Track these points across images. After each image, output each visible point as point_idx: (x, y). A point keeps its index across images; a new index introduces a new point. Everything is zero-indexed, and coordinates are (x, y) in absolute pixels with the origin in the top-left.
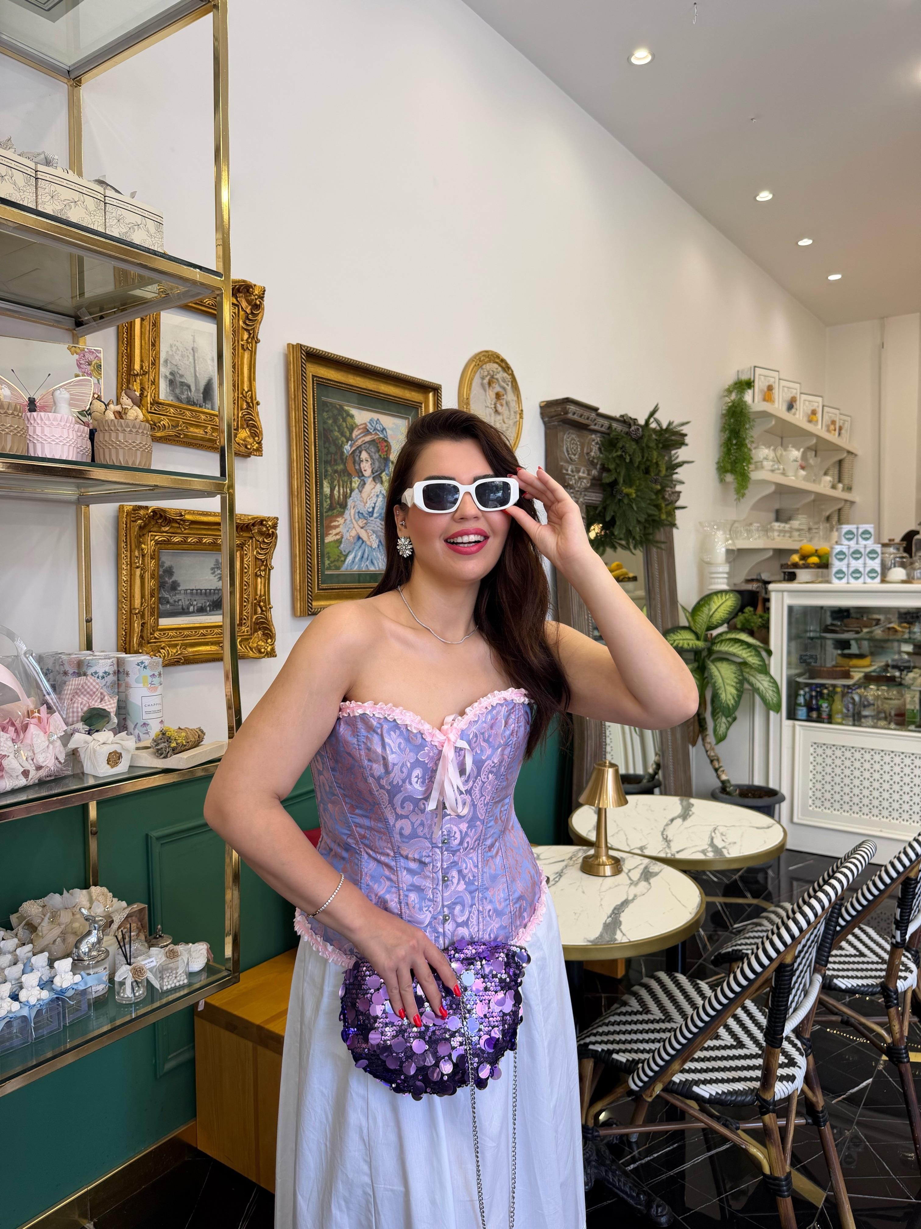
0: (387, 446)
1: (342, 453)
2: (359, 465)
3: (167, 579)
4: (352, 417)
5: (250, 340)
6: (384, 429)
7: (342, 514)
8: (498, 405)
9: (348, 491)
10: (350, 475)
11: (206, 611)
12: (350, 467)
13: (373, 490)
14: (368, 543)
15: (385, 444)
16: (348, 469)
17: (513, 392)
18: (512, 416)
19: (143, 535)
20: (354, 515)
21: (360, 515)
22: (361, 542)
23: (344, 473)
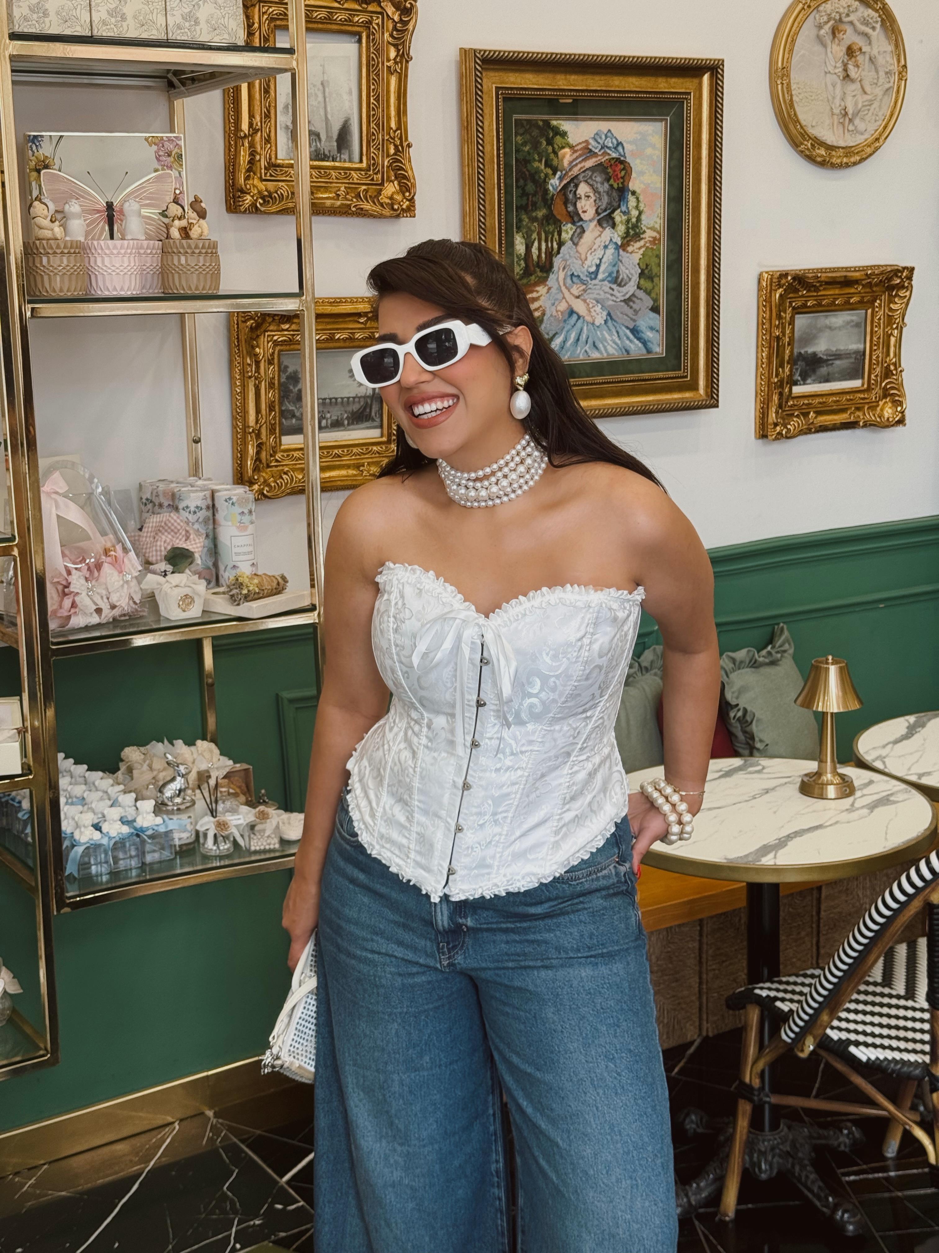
0: (624, 169)
1: (546, 191)
2: (575, 205)
3: (291, 387)
4: (564, 134)
5: (398, 60)
6: (619, 144)
7: (543, 281)
8: (850, 67)
9: (555, 246)
10: (558, 224)
11: (343, 425)
12: (558, 209)
13: (599, 239)
14: (588, 318)
15: (622, 166)
16: (555, 212)
17: (888, 38)
18: (881, 81)
19: (258, 336)
20: (564, 279)
21: (575, 279)
22: (575, 317)
23: (547, 221)
